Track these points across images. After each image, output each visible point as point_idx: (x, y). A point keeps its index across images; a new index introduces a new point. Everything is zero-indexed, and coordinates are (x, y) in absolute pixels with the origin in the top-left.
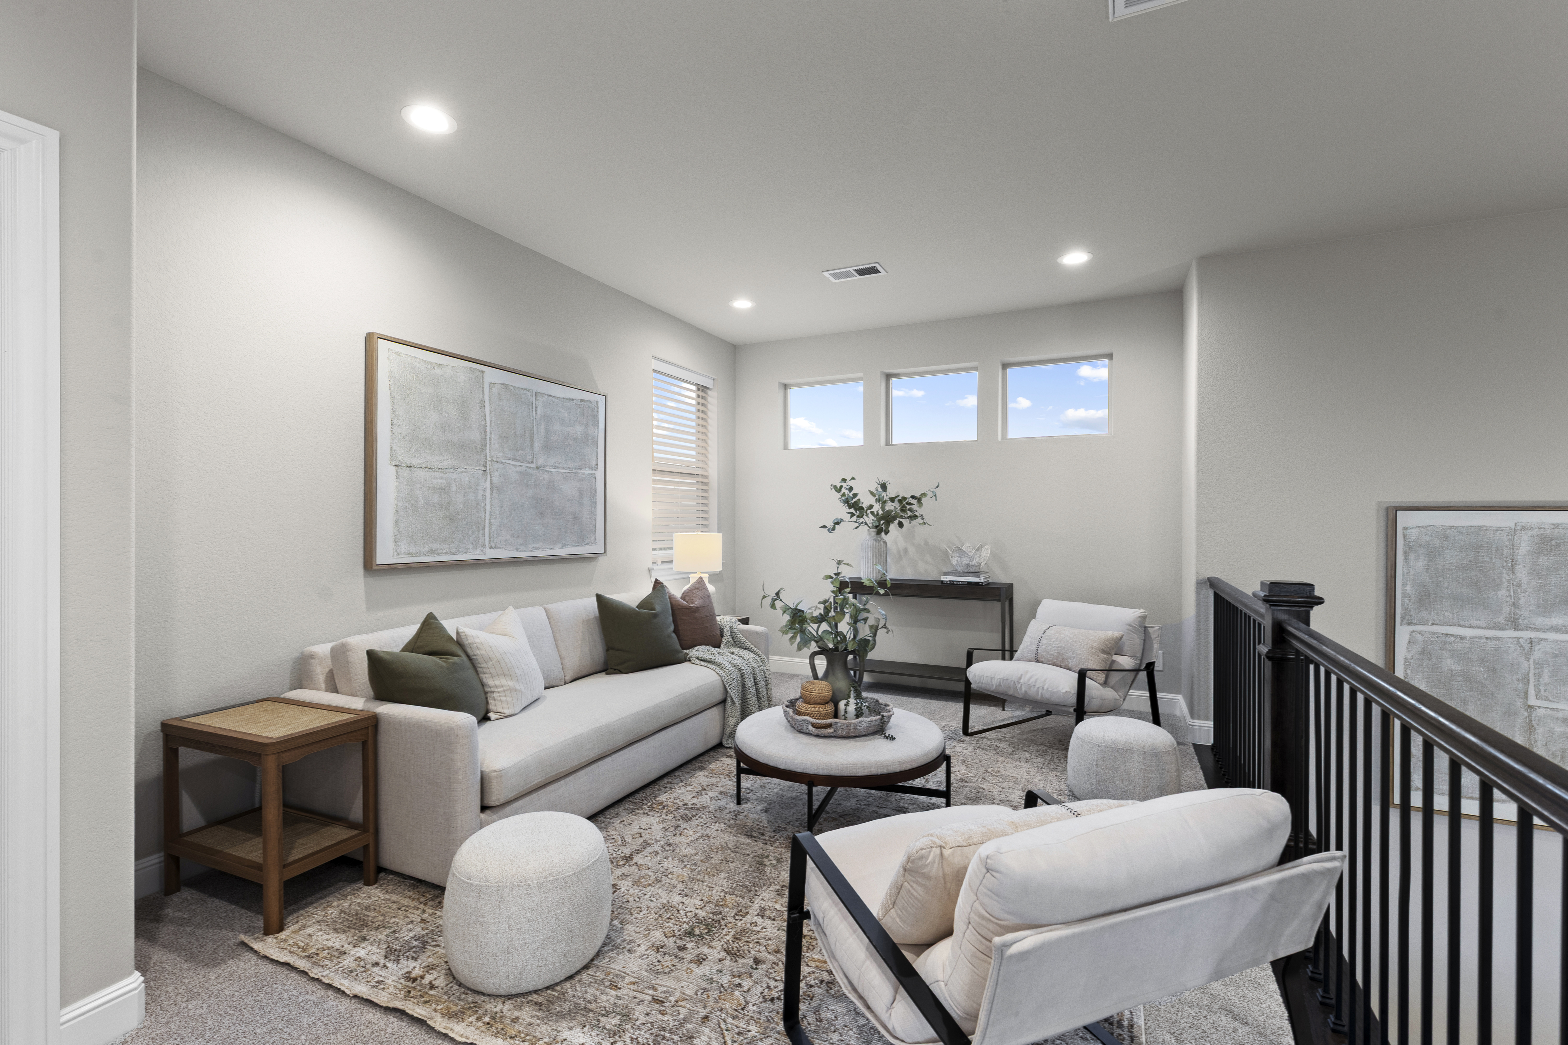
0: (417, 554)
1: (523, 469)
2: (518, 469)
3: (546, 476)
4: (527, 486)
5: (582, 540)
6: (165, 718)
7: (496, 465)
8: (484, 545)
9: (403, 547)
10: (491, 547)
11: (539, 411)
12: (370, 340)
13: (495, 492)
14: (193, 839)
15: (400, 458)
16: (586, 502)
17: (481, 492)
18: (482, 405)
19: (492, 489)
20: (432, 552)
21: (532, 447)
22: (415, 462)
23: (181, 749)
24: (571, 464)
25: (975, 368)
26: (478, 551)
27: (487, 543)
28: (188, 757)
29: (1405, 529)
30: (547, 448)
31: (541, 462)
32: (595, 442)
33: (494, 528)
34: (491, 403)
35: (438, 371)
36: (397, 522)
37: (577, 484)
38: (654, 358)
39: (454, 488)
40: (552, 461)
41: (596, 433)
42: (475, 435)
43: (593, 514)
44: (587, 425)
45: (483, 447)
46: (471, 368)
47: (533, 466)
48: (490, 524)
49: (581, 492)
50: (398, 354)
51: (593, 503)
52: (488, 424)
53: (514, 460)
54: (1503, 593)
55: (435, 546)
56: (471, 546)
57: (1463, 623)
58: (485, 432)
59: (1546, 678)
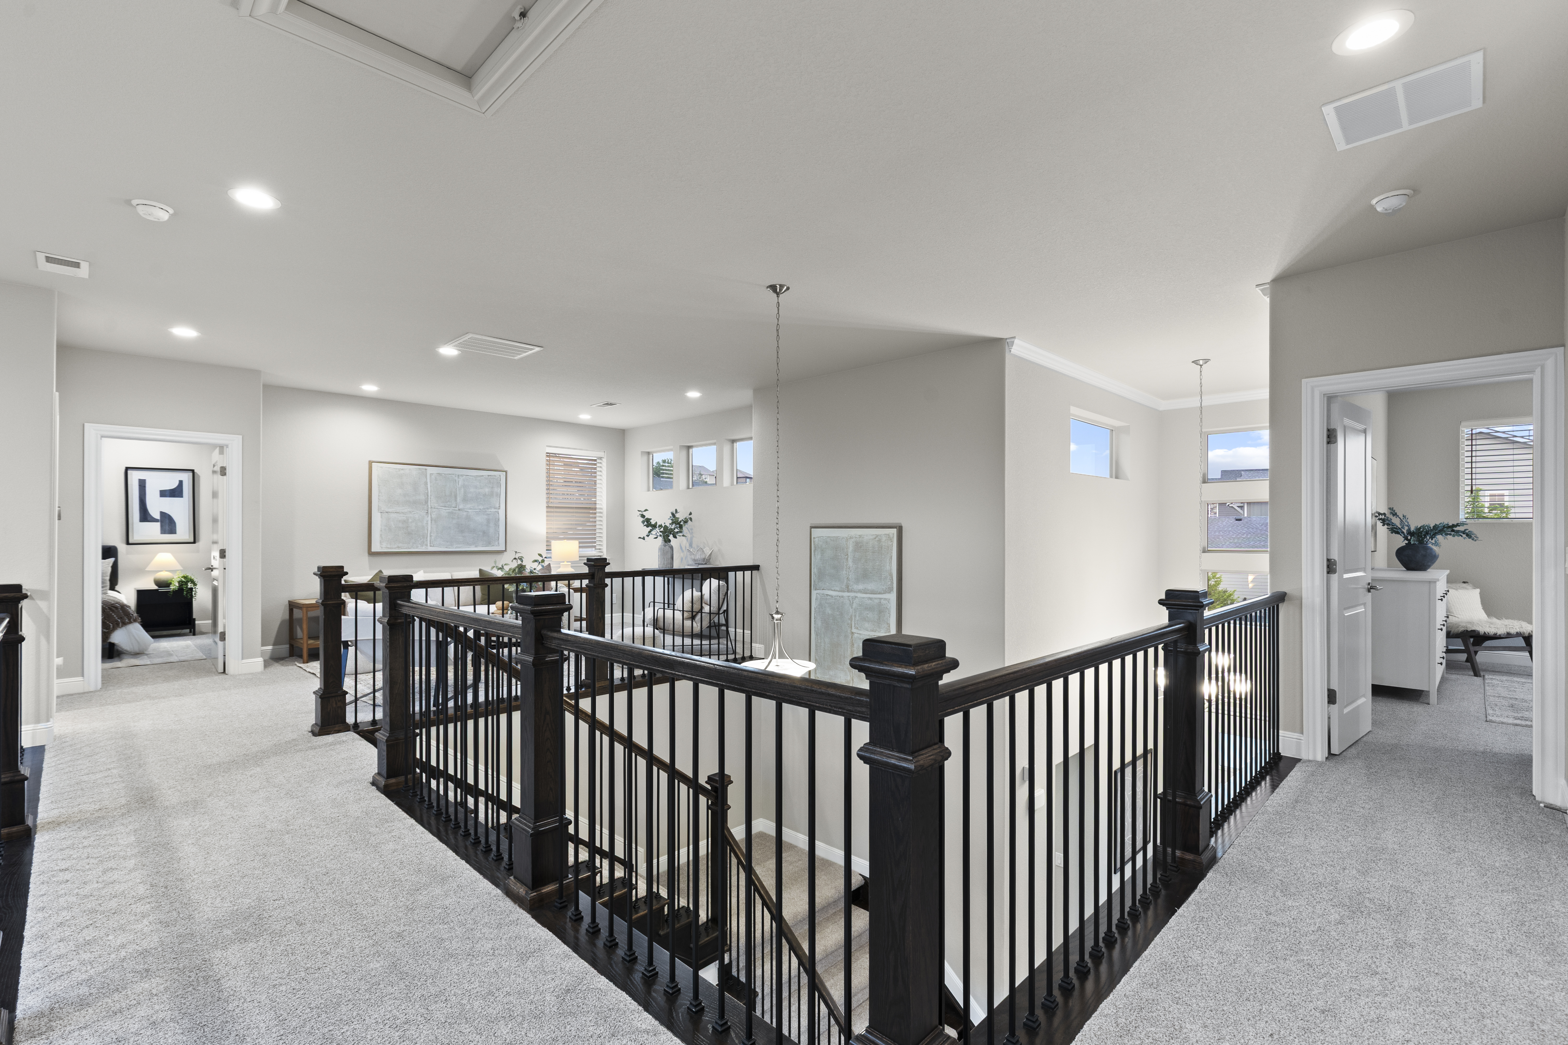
0: (391, 548)
1: (450, 511)
2: (447, 511)
3: (465, 513)
4: (453, 518)
5: (489, 543)
6: (290, 599)
7: (434, 510)
8: (427, 545)
9: (384, 545)
10: (431, 546)
11: (460, 483)
12: (371, 463)
13: (433, 522)
14: (299, 640)
15: (382, 509)
16: (492, 525)
17: (425, 522)
18: (426, 483)
19: (431, 520)
20: (398, 547)
21: (456, 501)
22: (390, 510)
23: (294, 609)
24: (481, 507)
25: (714, 444)
26: (424, 548)
27: (429, 544)
28: (297, 613)
29: (814, 538)
30: (465, 500)
31: (461, 507)
32: (499, 495)
33: (433, 538)
34: (431, 482)
35: (402, 472)
36: (381, 535)
37: (486, 517)
38: (548, 446)
39: (410, 521)
40: (469, 506)
41: (499, 491)
42: (422, 497)
43: (497, 532)
44: (492, 487)
45: (426, 502)
46: (419, 469)
47: (457, 509)
48: (431, 536)
49: (488, 521)
50: (381, 467)
51: (497, 525)
52: (429, 492)
53: (445, 507)
54: (844, 572)
55: (400, 545)
56: (419, 545)
57: (832, 589)
58: (428, 495)
59: (857, 618)
